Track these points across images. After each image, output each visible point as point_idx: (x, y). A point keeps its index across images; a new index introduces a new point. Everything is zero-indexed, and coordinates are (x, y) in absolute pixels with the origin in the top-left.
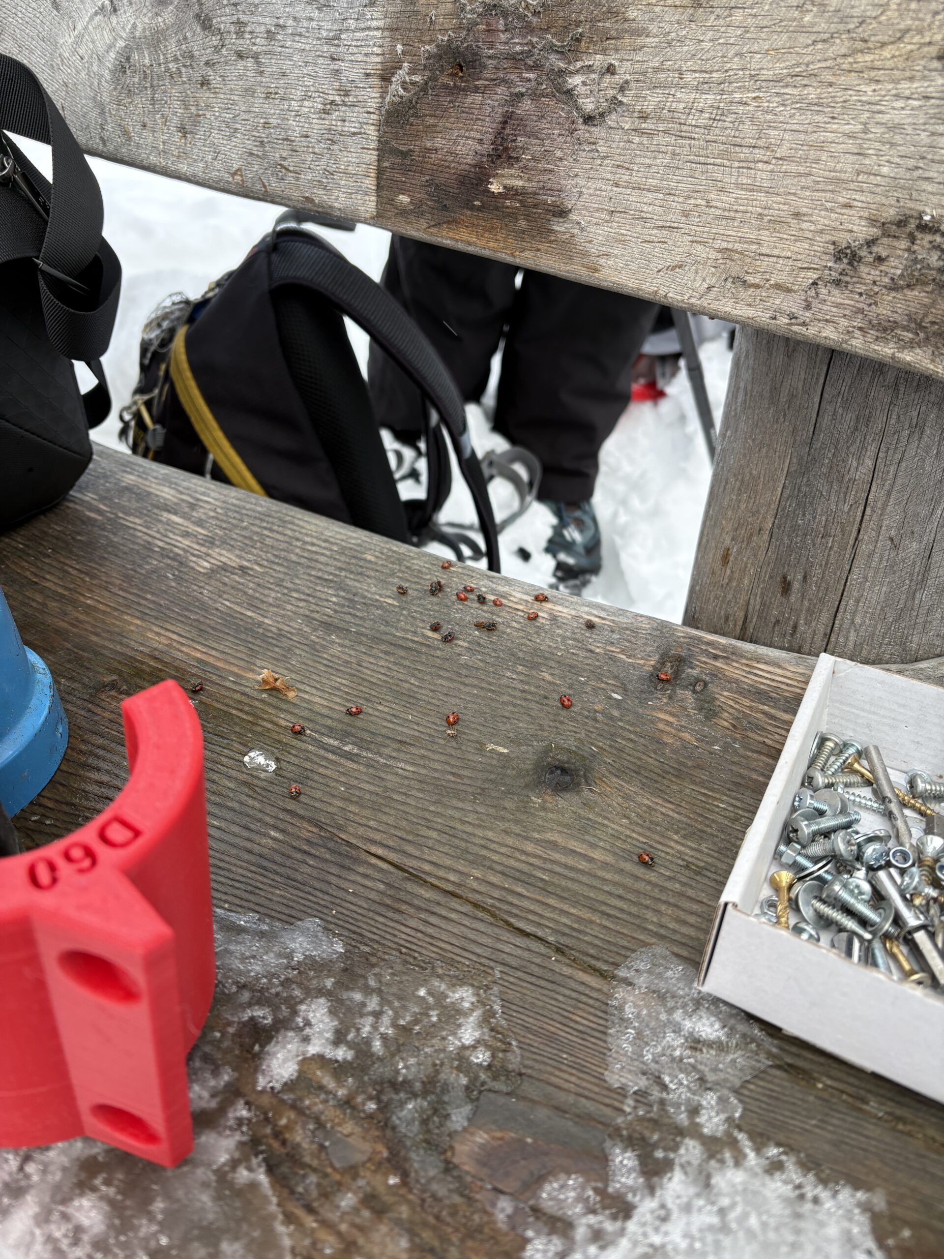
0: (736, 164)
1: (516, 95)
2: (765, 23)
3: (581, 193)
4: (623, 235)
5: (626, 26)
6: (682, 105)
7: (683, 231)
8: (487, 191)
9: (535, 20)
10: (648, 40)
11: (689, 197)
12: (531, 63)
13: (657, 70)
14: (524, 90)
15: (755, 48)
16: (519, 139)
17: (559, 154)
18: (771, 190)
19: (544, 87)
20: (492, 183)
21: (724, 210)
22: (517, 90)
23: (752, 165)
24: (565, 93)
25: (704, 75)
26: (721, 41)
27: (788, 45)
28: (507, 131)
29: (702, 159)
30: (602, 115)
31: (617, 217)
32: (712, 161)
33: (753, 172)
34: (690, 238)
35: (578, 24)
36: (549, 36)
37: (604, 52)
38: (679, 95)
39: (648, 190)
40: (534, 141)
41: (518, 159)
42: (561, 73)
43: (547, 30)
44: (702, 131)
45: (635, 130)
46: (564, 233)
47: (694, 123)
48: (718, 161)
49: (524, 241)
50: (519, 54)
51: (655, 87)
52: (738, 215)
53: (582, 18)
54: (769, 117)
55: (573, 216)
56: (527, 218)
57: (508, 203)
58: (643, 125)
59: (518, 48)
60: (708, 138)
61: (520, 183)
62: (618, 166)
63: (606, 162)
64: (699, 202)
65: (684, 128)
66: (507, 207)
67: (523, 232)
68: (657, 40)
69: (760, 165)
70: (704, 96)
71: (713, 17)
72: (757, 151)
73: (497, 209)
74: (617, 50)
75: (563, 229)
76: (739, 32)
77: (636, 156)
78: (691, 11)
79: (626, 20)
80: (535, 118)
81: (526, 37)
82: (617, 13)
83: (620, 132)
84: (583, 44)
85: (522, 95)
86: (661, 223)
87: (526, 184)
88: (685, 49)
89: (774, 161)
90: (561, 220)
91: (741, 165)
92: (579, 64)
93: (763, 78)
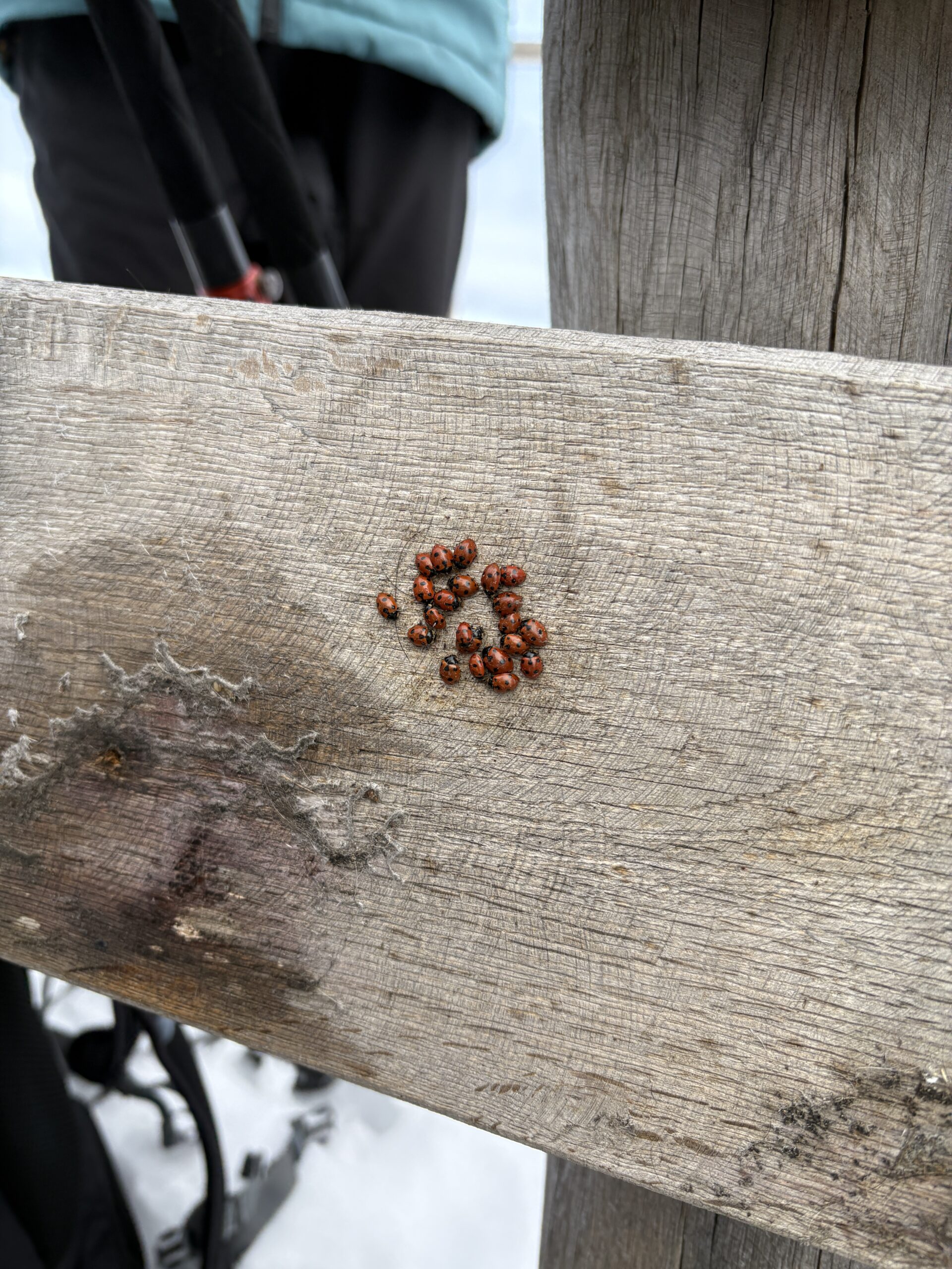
0: (597, 958)
1: (214, 807)
2: (622, 765)
3: (333, 963)
4: (411, 1029)
5: (391, 737)
6: (495, 861)
7: (516, 1038)
8: (174, 934)
9: (237, 710)
10: (429, 762)
11: (522, 992)
12: (236, 768)
13: (447, 806)
14: (225, 803)
15: (609, 797)
16: (222, 869)
17: (291, 899)
18: (660, 1002)
19: (259, 804)
20: (179, 924)
21: (584, 1018)
22: (214, 801)
23: (625, 963)
24: (294, 817)
25: (528, 824)
26: (551, 780)
27: (664, 802)
28: (201, 854)
29: (539, 942)
30: (361, 857)
31: (398, 1002)
32: (555, 946)
33: (626, 972)
34: (529, 1050)
35: (311, 725)
36: (264, 736)
37: (358, 768)
38: (488, 846)
39: (450, 972)
40: (248, 876)
41: (221, 898)
42: (286, 788)
43: (260, 726)
44: (534, 902)
45: (420, 885)
46: (310, 1013)
47: (518, 888)
48: (566, 948)
49: (238, 1013)
50: (213, 752)
51: (447, 829)
52: (607, 1029)
53: (317, 716)
54: (644, 898)
55: (324, 992)
56: (243, 981)
57: (208, 956)
58: (432, 880)
59: (211, 745)
60: (545, 913)
61: (229, 931)
62: (395, 931)
63: (373, 922)
64: (538, 1000)
65: (503, 894)
66: (208, 962)
67: (239, 1002)
68: (445, 764)
69: (638, 965)
70: (531, 854)
71: (534, 746)
72: (630, 944)
73: (189, 961)
74: (379, 769)
75: (307, 1007)
76: (580, 773)
77: (423, 920)
78: (498, 732)
79: (391, 730)
80: (247, 845)
81: (223, 731)
82: (376, 719)
83: (394, 883)
84: (321, 753)
85: (223, 809)
86: (476, 1022)
87: (239, 935)
88: (493, 783)
89: (660, 962)
90: (302, 994)
91: (605, 959)
92: (316, 781)
93: (629, 842)
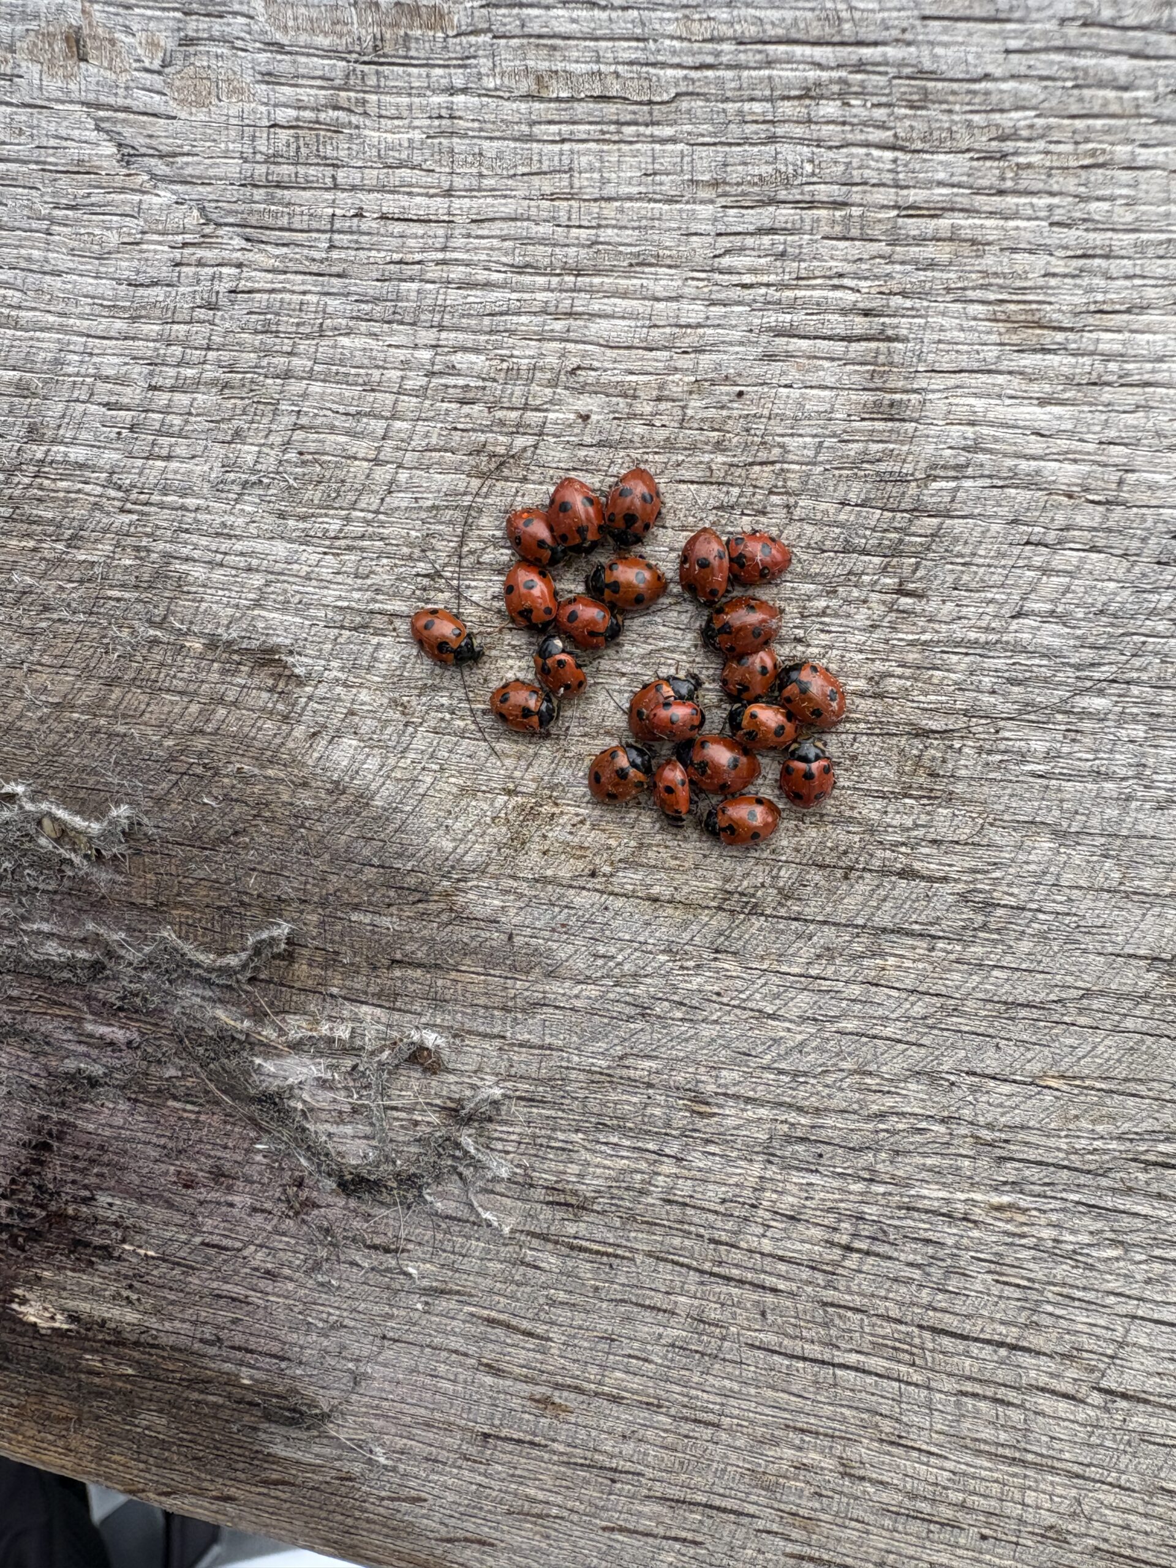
0: (949, 1385)
1: (72, 1077)
2: (1022, 992)
3: (357, 1379)
4: (533, 1500)
5: (463, 934)
6: (713, 1193)
7: (760, 1524)
8: (17, 1320)
9: (102, 876)
10: (555, 988)
11: (776, 1442)
12: (112, 998)
13: (600, 1080)
14: (98, 1070)
15: (990, 1062)
16: (103, 1199)
17: (259, 1259)
18: (1091, 1472)
19: (172, 1072)
20: (24, 1301)
21: (913, 1496)
22: (71, 1065)
23: (1012, 1396)
24: (252, 1100)
25: (793, 1117)
26: (850, 1025)
27: (1121, 1072)
28: (55, 1170)
29: (814, 1350)
30: (410, 1181)
31: (504, 1453)
32: (853, 1358)
33: (1016, 1415)
34: (790, 1548)
35: (273, 908)
36: (167, 933)
37: (388, 999)
38: (698, 1161)
39: (615, 1399)
40: (161, 1213)
41: (107, 1253)
42: (225, 1039)
43: (159, 910)
44: (806, 1273)
45: (544, 1237)
46: (315, 1469)
47: (767, 1246)
48: (875, 1363)
49: (164, 1463)
50: (60, 967)
51: (601, 1127)
52: (970, 1519)
53: (287, 889)
54: (1062, 1271)
55: (343, 1431)
56: (171, 1407)
57: (92, 1360)
58: (571, 1229)
59: (52, 949)
60: (829, 1295)
61: (131, 1316)
62: (491, 1322)
63: (443, 1304)
64: (812, 1457)
65: (737, 1256)
66: (91, 1372)
67: (164, 1445)
68: (592, 991)
69: (1044, 1402)
70: (797, 1178)
71: (807, 952)
72: (1027, 1360)
73: (54, 1369)
74: (438, 1002)
75: (308, 1458)
76: (918, 1010)
77: (553, 1303)
78: (720, 921)
79: (460, 917)
80: (154, 1153)
81: (76, 922)
82: (423, 894)
83: (485, 1232)
84: (301, 969)
85: (93, 1082)
86: (674, 1492)
87: (153, 1322)
88: (708, 1031)
89: (1096, 1398)
90: (294, 1433)
91: (968, 1387)
92: (297, 1027)
93: (1032, 1154)
